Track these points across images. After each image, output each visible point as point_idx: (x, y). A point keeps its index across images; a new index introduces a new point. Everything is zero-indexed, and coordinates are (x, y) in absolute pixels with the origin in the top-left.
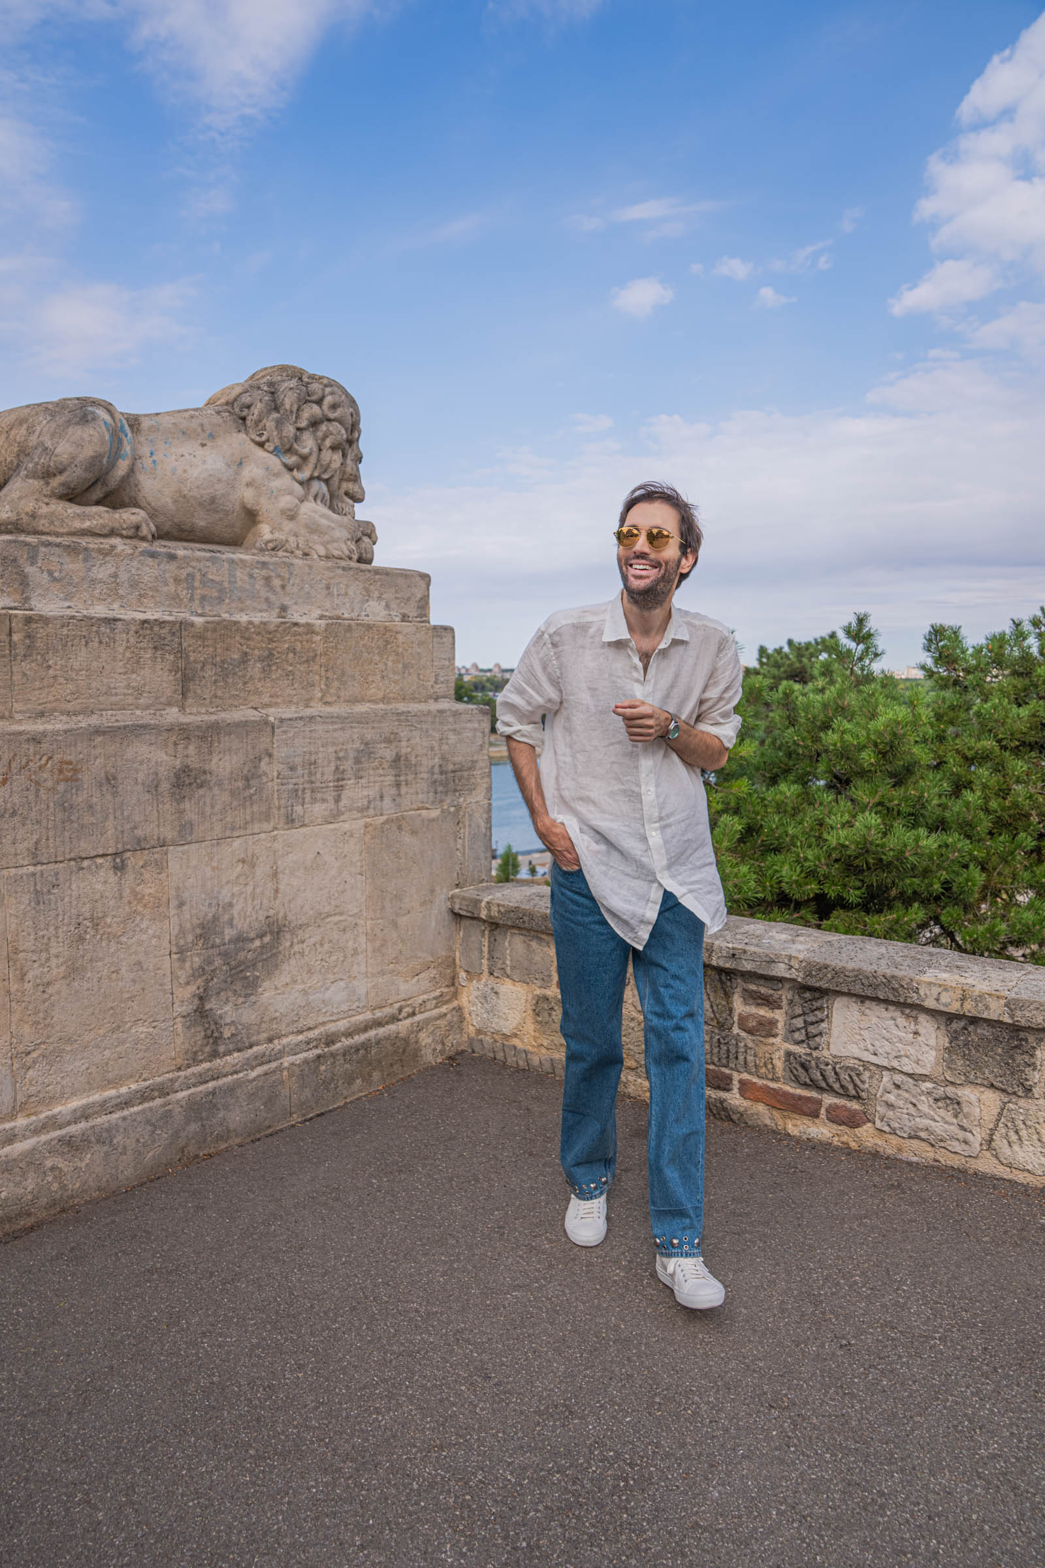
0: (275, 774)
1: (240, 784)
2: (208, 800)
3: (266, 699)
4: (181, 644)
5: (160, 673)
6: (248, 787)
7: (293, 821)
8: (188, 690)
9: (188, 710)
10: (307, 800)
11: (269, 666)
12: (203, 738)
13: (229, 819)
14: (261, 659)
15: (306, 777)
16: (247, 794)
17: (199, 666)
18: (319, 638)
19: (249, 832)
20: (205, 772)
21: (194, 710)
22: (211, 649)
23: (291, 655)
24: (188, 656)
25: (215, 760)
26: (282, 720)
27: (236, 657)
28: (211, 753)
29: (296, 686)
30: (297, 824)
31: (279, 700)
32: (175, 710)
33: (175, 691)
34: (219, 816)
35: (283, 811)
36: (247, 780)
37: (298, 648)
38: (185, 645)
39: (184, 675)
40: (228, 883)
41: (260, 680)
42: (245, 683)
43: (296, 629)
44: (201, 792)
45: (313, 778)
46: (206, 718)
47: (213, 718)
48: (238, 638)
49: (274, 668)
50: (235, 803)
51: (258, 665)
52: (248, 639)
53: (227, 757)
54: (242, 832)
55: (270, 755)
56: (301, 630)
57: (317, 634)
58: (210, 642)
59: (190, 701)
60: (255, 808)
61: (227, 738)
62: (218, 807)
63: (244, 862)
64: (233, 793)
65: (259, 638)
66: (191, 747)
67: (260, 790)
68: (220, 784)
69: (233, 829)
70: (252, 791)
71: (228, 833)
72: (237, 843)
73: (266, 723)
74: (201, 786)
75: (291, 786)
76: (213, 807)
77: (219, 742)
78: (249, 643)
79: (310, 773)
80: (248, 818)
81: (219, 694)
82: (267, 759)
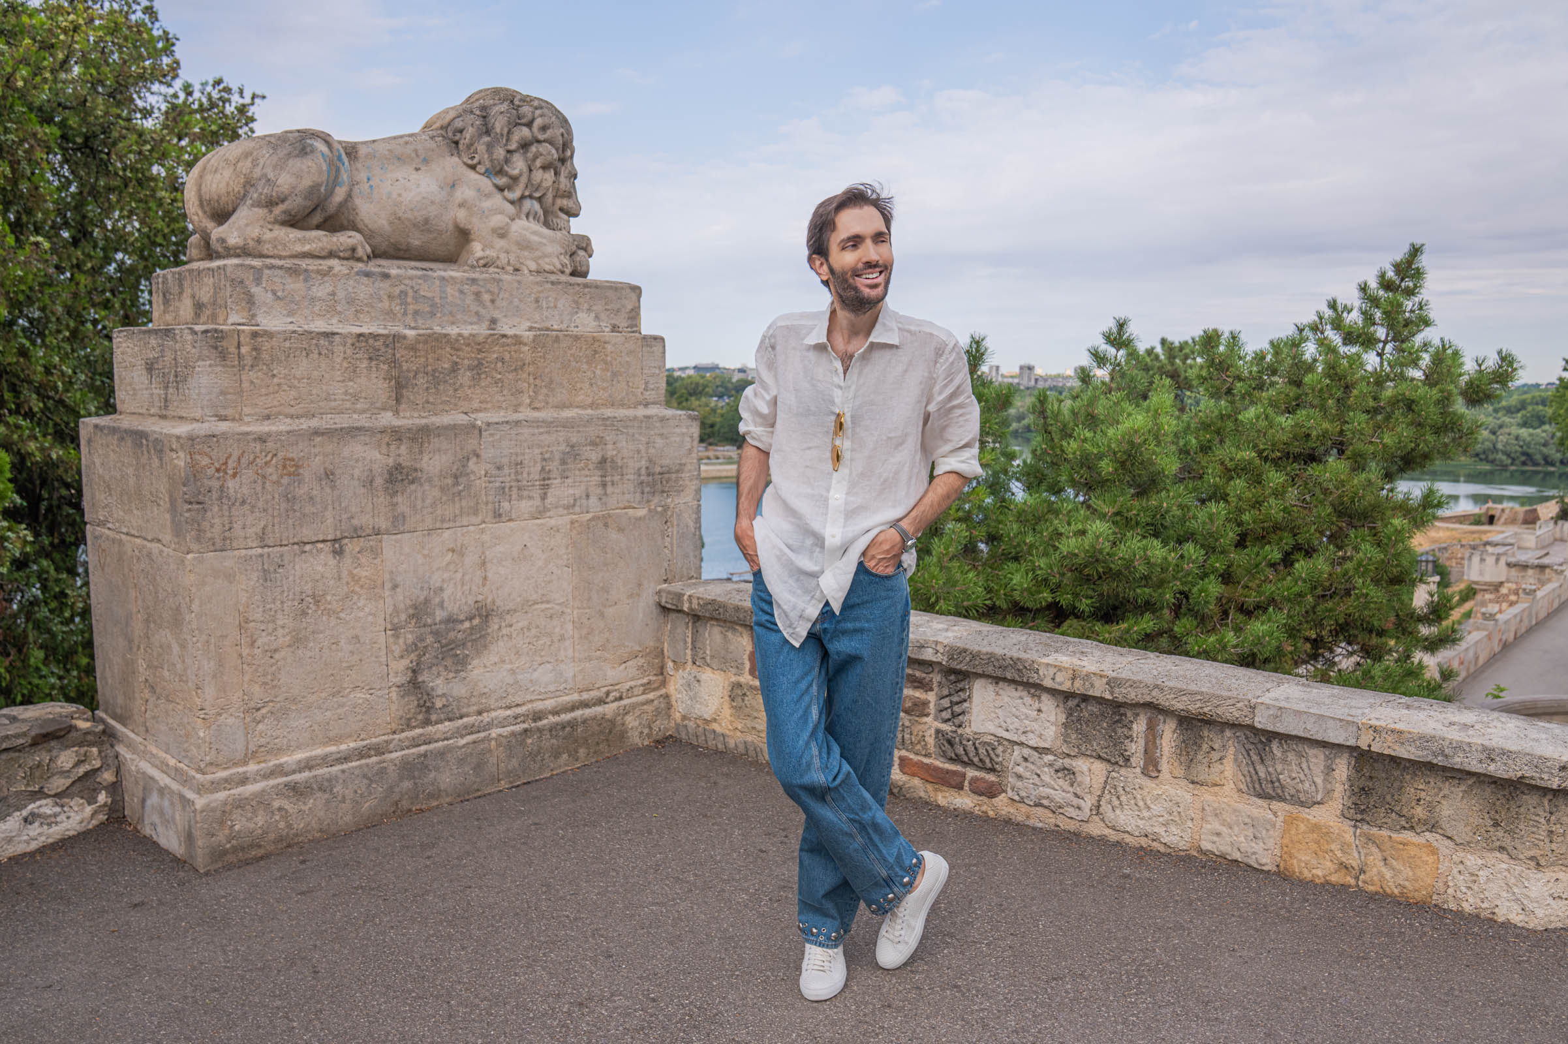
0: (483, 472)
1: (450, 481)
2: (419, 495)
3: (476, 405)
4: (394, 355)
5: (375, 381)
6: (457, 484)
7: (500, 515)
8: (402, 396)
9: (402, 414)
10: (514, 497)
11: (479, 374)
12: (413, 440)
13: (439, 512)
14: (471, 368)
15: (513, 476)
16: (456, 490)
17: (411, 375)
18: (527, 348)
19: (458, 524)
20: (416, 470)
21: (408, 414)
22: (423, 359)
23: (500, 364)
24: (401, 366)
25: (426, 458)
26: (488, 424)
27: (446, 366)
28: (421, 452)
29: (505, 392)
30: (504, 518)
31: (489, 406)
32: (389, 414)
33: (389, 397)
34: (430, 510)
35: (490, 506)
36: (456, 477)
37: (507, 357)
38: (398, 356)
39: (398, 383)
40: (438, 569)
41: (470, 387)
42: (456, 390)
43: (504, 340)
44: (413, 487)
45: (519, 477)
46: (417, 421)
47: (424, 421)
48: (448, 349)
49: (483, 376)
50: (444, 498)
51: (468, 373)
52: (457, 350)
53: (437, 457)
54: (451, 524)
55: (478, 456)
56: (509, 341)
57: (525, 344)
58: (423, 353)
59: (403, 406)
60: (464, 503)
61: (436, 440)
62: (428, 502)
63: (453, 551)
64: (442, 489)
65: (468, 349)
66: (403, 447)
67: (468, 487)
68: (430, 480)
69: (443, 521)
70: (461, 488)
71: (438, 525)
72: (447, 534)
73: (474, 426)
74: (413, 482)
75: (498, 484)
76: (423, 501)
77: (429, 443)
78: (460, 353)
79: (517, 473)
80: (457, 512)
81: (431, 400)
82: (475, 459)
